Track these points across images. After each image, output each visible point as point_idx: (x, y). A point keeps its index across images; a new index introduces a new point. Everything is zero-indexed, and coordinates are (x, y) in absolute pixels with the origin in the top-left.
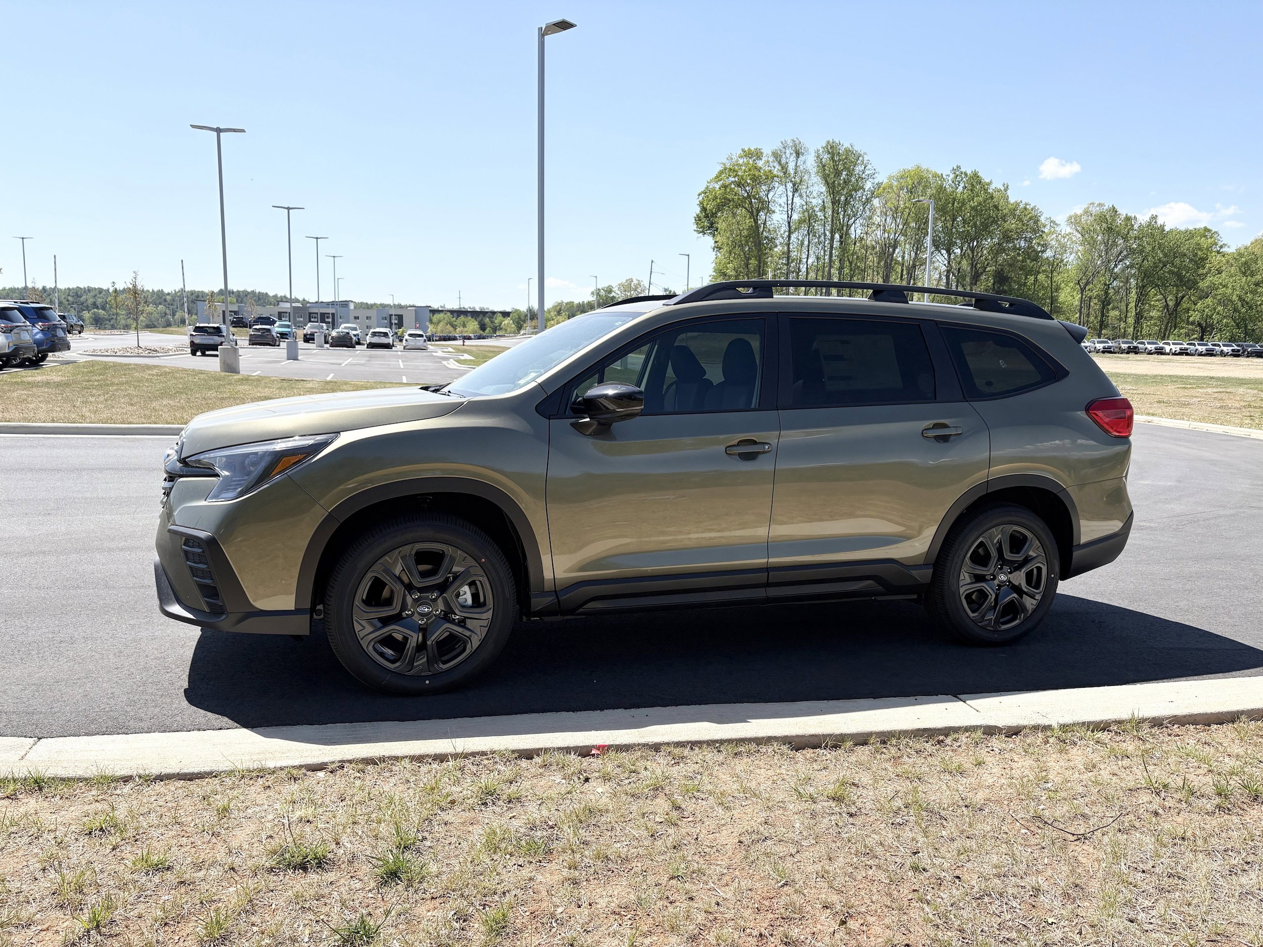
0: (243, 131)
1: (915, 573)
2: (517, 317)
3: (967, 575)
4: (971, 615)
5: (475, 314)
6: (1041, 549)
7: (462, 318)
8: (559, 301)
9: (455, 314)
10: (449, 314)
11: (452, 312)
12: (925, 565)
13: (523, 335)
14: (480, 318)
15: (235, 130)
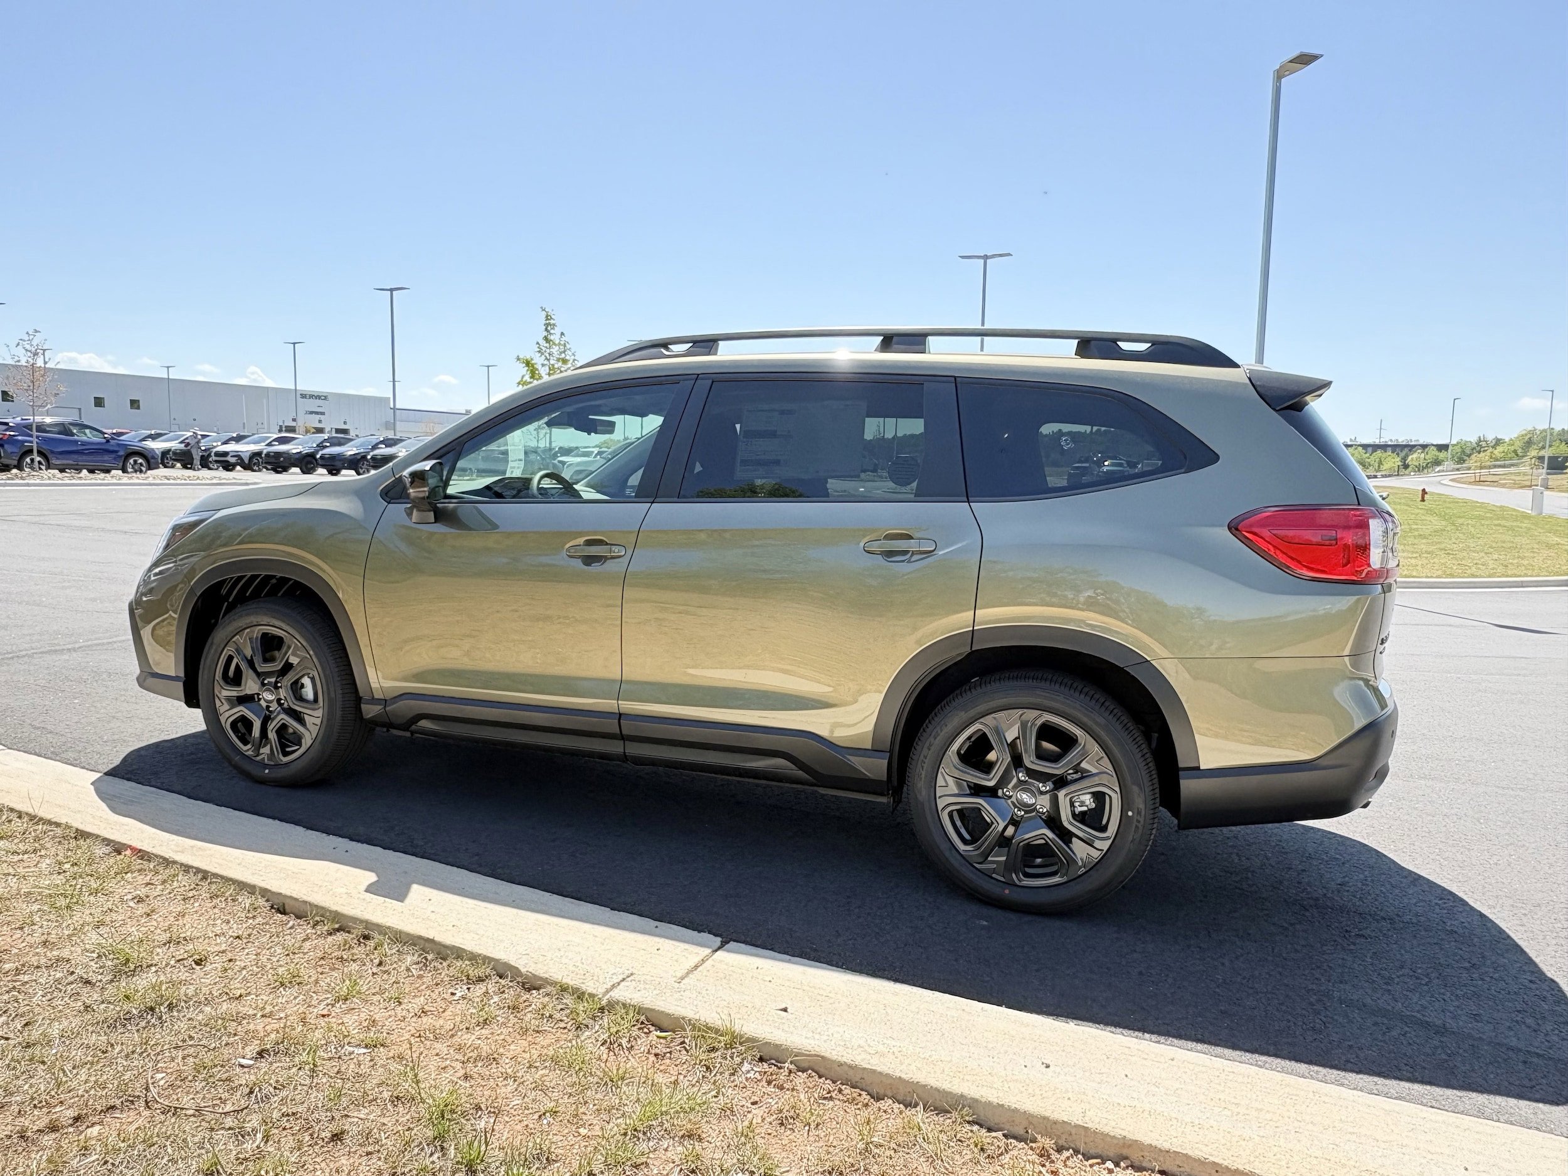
0: (1009, 255)
1: (856, 761)
2: (1460, 450)
3: (950, 781)
4: (962, 847)
5: (1396, 448)
6: (1106, 761)
7: (1379, 453)
8: (1530, 428)
9: (1370, 449)
10: (1360, 449)
11: (1365, 447)
12: (875, 751)
13: (1439, 472)
14: (1402, 454)
15: (1001, 255)
